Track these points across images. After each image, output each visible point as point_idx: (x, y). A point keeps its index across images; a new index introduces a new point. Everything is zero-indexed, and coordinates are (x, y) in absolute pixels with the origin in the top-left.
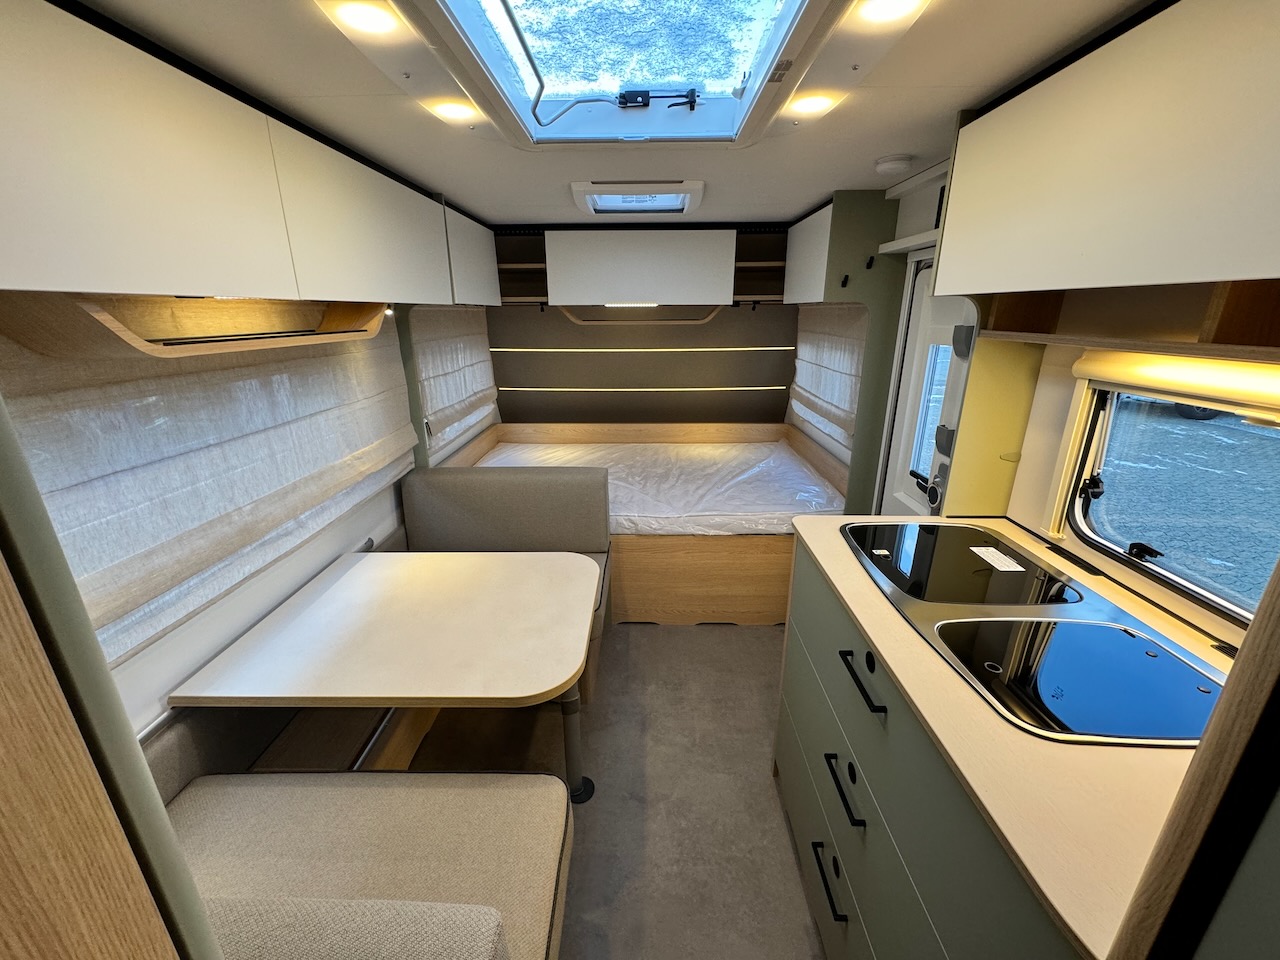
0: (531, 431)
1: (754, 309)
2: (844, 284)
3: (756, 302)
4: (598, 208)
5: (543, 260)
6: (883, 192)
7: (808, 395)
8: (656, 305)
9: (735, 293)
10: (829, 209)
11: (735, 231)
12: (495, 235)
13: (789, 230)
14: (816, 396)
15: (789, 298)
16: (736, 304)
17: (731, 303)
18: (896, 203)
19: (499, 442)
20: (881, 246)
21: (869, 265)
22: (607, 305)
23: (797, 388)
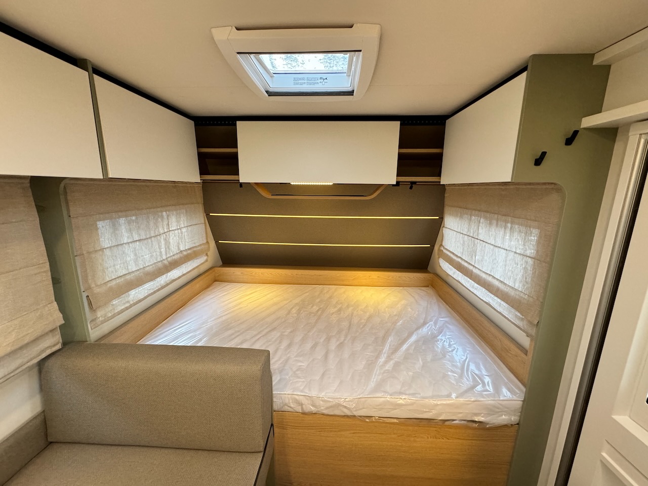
0: (239, 273)
1: (411, 188)
2: (538, 162)
3: (413, 183)
4: (271, 90)
5: (235, 146)
6: (592, 56)
7: (459, 260)
8: (331, 184)
9: (398, 175)
10: (521, 81)
11: (399, 122)
12: (196, 125)
13: (447, 121)
14: (469, 264)
15: (444, 180)
16: (398, 183)
17: (395, 183)
18: (605, 69)
19: (216, 281)
20: (584, 119)
21: (569, 142)
22: (292, 183)
23: (444, 251)
